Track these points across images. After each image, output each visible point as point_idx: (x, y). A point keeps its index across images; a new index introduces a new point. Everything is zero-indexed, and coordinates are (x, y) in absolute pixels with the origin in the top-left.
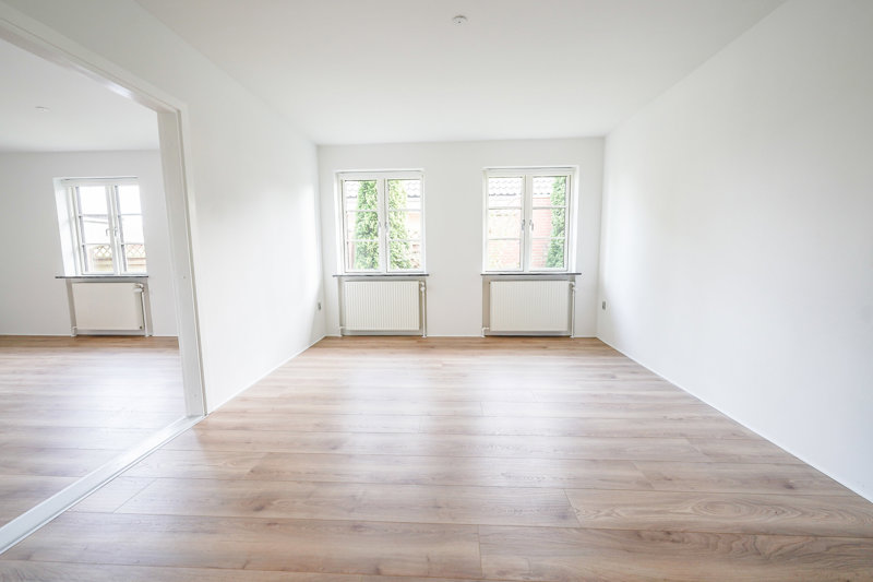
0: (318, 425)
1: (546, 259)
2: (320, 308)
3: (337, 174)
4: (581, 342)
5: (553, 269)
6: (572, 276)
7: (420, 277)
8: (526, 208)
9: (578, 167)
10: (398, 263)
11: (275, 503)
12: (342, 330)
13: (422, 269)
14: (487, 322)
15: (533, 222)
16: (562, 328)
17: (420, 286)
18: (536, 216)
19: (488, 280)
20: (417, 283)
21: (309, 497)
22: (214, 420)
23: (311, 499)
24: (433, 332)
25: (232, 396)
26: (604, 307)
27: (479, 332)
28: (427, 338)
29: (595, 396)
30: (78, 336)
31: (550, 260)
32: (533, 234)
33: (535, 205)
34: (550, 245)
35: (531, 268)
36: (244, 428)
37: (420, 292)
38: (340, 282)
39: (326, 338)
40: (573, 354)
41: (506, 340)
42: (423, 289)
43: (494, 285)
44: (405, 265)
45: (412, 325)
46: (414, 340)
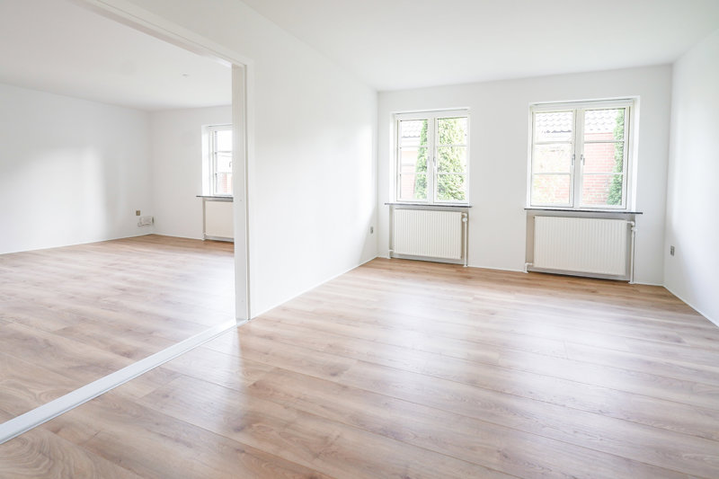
0: (331, 346)
1: (607, 196)
2: (372, 232)
3: (394, 115)
4: (642, 291)
5: (614, 206)
6: (631, 216)
7: (463, 209)
8: (577, 142)
9: (638, 97)
10: (453, 195)
11: (255, 425)
12: (391, 253)
13: (466, 201)
14: (530, 257)
15: (584, 157)
16: (618, 271)
17: (463, 217)
18: (588, 151)
19: (532, 215)
20: (460, 214)
21: (286, 426)
22: (254, 326)
23: (287, 430)
24: (474, 262)
25: (277, 305)
26: (672, 253)
27: (522, 268)
28: (468, 268)
29: (649, 363)
30: (206, 240)
31: (612, 196)
32: (585, 168)
33: (587, 138)
34: (612, 180)
35: (583, 203)
36: (270, 338)
37: (463, 223)
38: (391, 210)
39: (377, 259)
40: (628, 304)
41: (551, 278)
42: (465, 220)
43: (538, 219)
44: (459, 196)
45: (453, 254)
46: (455, 269)
